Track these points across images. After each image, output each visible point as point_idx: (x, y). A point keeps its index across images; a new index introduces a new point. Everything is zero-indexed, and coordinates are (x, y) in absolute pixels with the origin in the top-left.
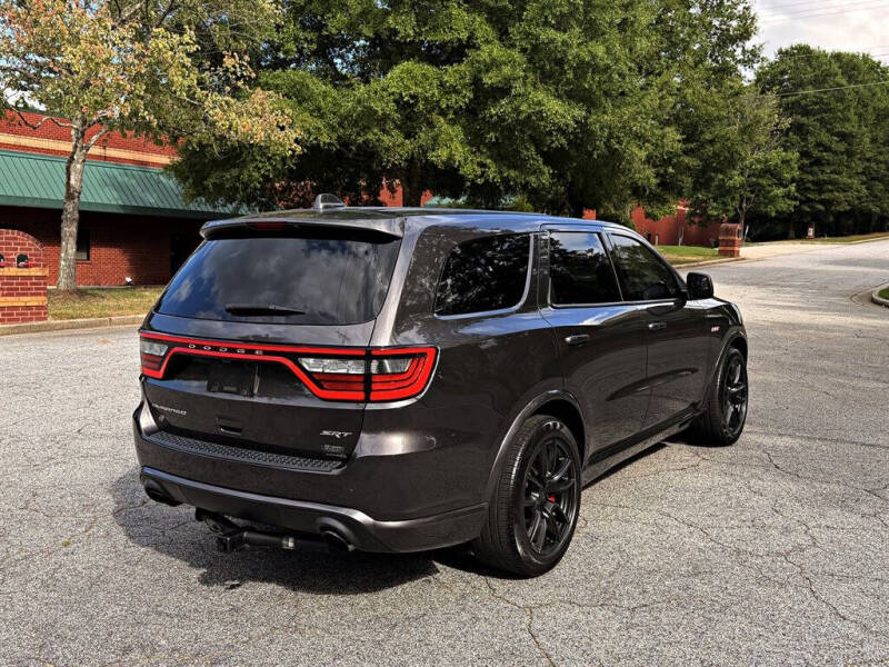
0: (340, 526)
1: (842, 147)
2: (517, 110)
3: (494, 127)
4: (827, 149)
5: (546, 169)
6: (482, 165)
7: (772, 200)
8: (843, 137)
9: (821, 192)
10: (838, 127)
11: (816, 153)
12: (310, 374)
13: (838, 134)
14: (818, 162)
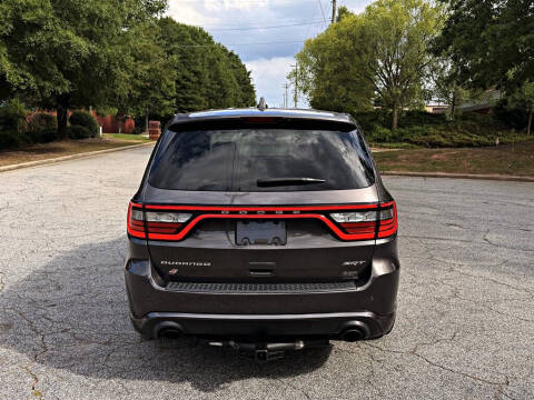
0: (358, 323)
1: (195, 79)
2: (50, 41)
3: (31, 50)
4: (189, 80)
5: (66, 82)
6: (23, 76)
7: (163, 108)
8: (196, 73)
9: (187, 103)
10: (193, 68)
11: (183, 82)
12: (338, 225)
13: (193, 72)
14: (184, 87)
